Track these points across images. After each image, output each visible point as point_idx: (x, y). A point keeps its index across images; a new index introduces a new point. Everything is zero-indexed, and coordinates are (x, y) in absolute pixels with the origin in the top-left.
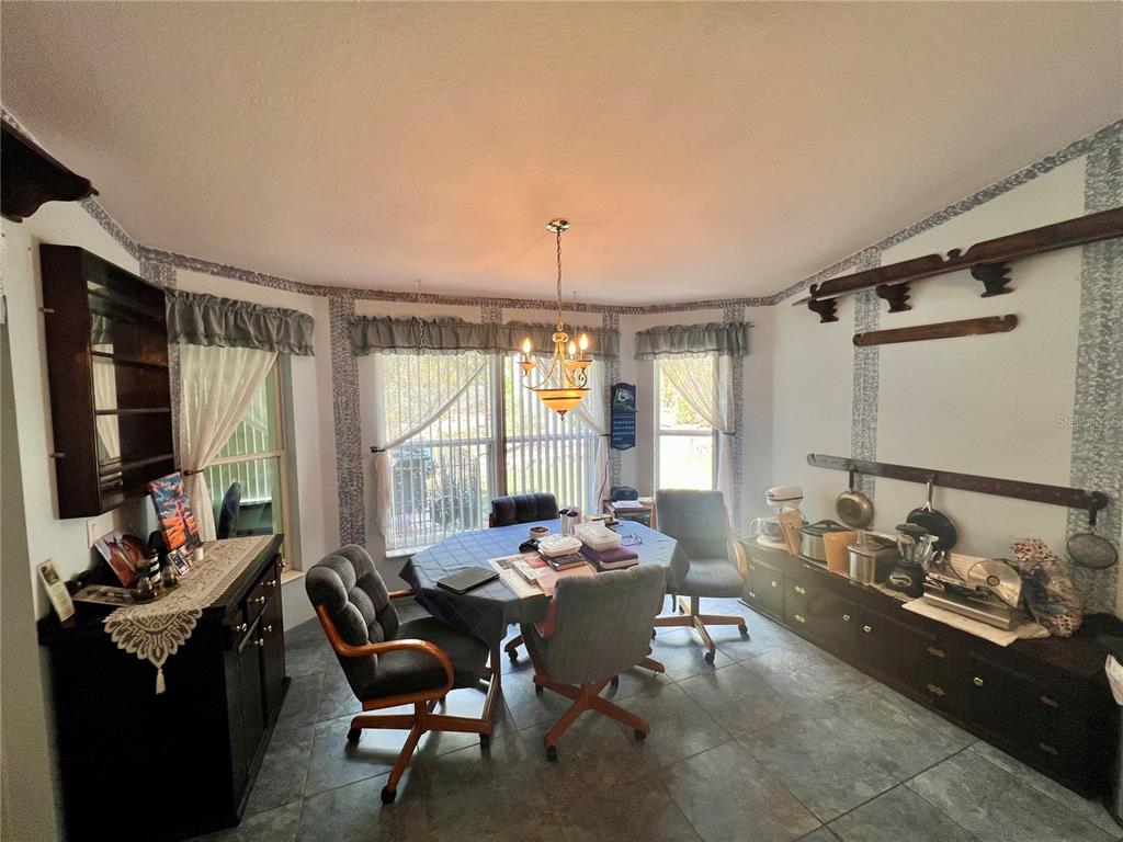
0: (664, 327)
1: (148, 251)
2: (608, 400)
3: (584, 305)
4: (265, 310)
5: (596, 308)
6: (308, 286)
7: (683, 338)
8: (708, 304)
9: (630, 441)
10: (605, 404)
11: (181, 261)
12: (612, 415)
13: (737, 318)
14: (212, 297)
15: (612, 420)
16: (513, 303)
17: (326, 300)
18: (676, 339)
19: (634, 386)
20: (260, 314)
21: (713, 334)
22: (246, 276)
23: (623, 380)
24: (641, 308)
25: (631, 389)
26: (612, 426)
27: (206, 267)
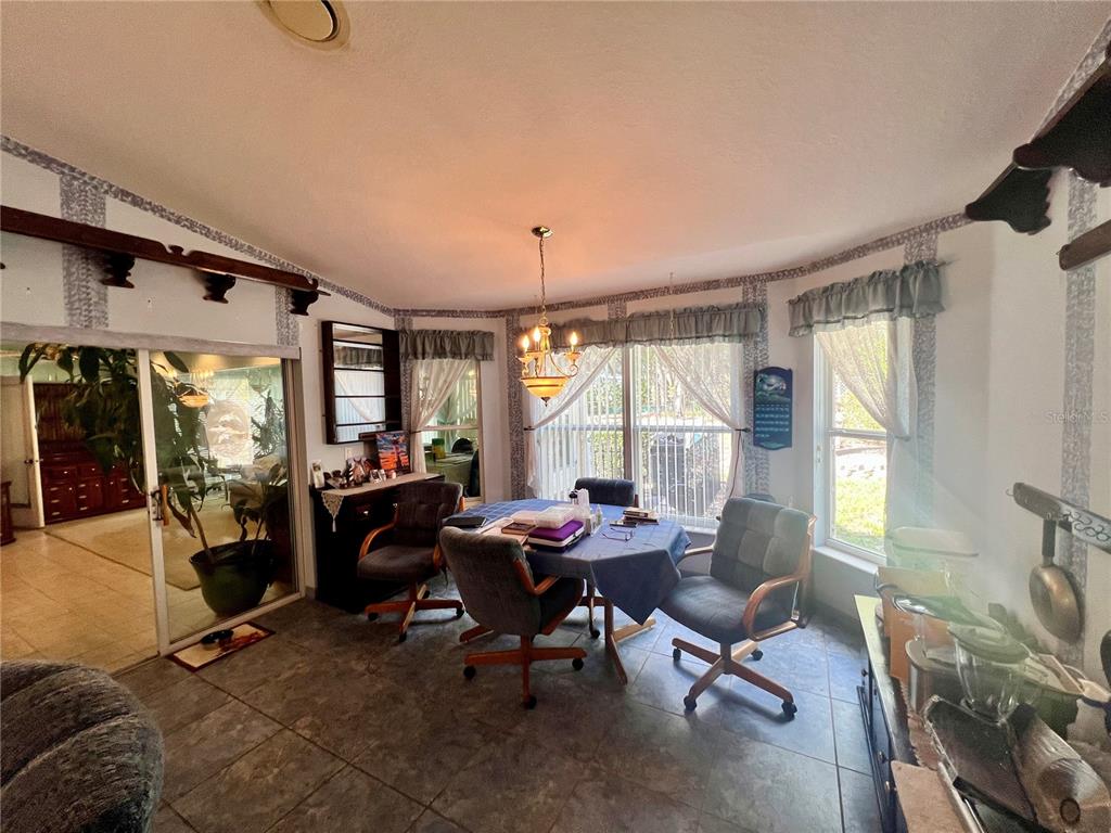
0: (819, 289)
1: (399, 311)
2: (751, 389)
3: (718, 281)
4: (459, 333)
5: (732, 282)
6: (494, 312)
7: (841, 301)
8: (883, 243)
9: (783, 439)
10: (746, 393)
11: (415, 312)
12: (755, 407)
13: (925, 256)
14: (427, 331)
15: (755, 413)
16: (637, 295)
17: (503, 320)
18: (833, 305)
19: (790, 371)
20: (455, 336)
21: (880, 288)
22: (452, 313)
23: (772, 363)
24: (800, 269)
25: (785, 375)
26: (755, 419)
27: (429, 313)
